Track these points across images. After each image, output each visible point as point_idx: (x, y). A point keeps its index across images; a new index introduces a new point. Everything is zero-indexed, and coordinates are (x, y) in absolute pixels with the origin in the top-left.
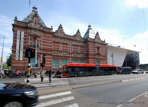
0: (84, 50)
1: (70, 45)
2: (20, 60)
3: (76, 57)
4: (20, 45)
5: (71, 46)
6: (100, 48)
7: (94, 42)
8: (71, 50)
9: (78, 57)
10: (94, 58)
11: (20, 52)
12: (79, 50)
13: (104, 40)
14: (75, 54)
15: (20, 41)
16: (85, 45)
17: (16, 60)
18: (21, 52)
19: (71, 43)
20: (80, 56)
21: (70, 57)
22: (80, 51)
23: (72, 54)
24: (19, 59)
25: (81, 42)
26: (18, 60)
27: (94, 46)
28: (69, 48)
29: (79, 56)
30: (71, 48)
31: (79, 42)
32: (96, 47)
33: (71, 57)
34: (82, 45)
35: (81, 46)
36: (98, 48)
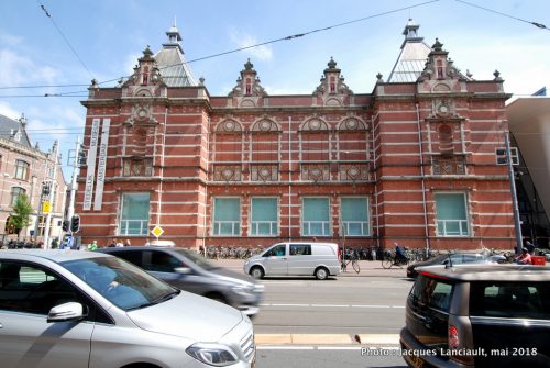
0: (362, 146)
1: (286, 137)
2: (95, 209)
3: (319, 185)
4: (97, 160)
5: (295, 137)
6: (459, 122)
7: (417, 100)
8: (295, 156)
9: (331, 181)
10: (418, 183)
11: (95, 183)
12: (334, 148)
13: (496, 74)
14: (316, 172)
15: (98, 150)
16: (370, 124)
17: (84, 209)
18: (98, 182)
19: (295, 126)
20: (341, 177)
21: (287, 186)
22: (343, 156)
23: (296, 172)
24: (92, 206)
25: (344, 113)
26: (89, 209)
27: (414, 117)
28: (286, 147)
29: (335, 179)
30: (295, 147)
31: (335, 113)
32: (432, 122)
33: (292, 185)
34: (352, 124)
35: (345, 133)
36: (445, 126)
